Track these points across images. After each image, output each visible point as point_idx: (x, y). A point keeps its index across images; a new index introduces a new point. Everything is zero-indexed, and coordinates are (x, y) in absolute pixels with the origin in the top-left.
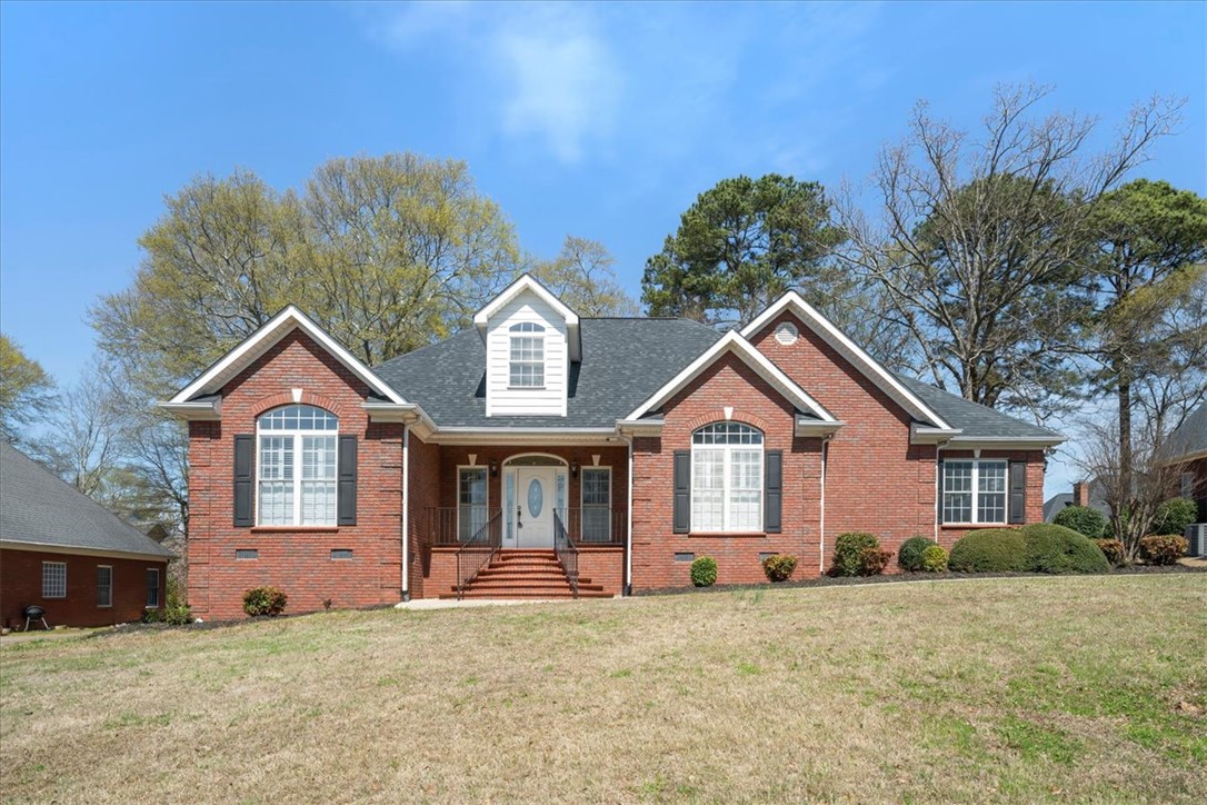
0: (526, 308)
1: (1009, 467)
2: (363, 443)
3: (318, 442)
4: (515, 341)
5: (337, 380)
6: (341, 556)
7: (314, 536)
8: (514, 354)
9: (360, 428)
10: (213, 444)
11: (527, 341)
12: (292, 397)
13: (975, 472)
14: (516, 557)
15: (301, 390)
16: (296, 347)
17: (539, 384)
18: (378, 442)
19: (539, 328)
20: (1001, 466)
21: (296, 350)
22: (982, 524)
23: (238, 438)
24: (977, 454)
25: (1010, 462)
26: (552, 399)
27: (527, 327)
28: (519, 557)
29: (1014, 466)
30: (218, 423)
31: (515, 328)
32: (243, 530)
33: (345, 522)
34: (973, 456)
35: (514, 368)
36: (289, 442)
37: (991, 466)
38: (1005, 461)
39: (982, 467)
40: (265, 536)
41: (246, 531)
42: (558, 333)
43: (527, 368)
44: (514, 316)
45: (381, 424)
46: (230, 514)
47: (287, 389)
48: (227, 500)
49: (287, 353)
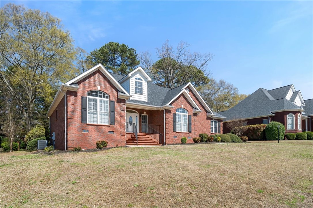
0: (138, 74)
1: (218, 122)
2: (116, 104)
3: (104, 102)
4: (136, 82)
5: (109, 86)
6: (111, 133)
7: (104, 127)
8: (136, 85)
9: (115, 99)
10: (74, 98)
11: (139, 82)
12: (97, 88)
13: (213, 123)
14: (140, 135)
15: (100, 87)
16: (98, 74)
17: (141, 93)
18: (120, 104)
19: (141, 80)
20: (217, 122)
21: (98, 76)
22: (215, 133)
23: (82, 98)
24: (214, 119)
25: (218, 121)
26: (144, 97)
27: (139, 79)
28: (141, 135)
29: (219, 122)
30: (76, 92)
31: (136, 79)
32: (84, 124)
33: (112, 124)
34: (213, 120)
35: (136, 88)
36: (96, 101)
37: (215, 122)
38: (217, 121)
39: (214, 122)
40: (91, 126)
41: (85, 125)
42: (145, 82)
43: (139, 89)
44: (136, 76)
45: (120, 99)
46: (80, 119)
47: (95, 86)
48: (80, 115)
49: (96, 76)
